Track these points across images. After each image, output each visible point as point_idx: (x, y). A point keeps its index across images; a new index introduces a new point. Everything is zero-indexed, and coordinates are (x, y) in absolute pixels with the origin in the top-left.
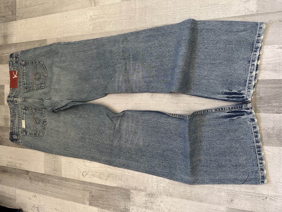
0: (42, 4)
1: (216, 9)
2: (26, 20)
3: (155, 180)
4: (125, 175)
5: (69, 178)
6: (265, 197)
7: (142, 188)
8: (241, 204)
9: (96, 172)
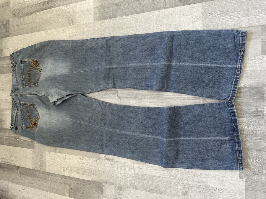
0: (30, 23)
1: (170, 28)
2: (17, 36)
3: (123, 175)
4: (98, 170)
5: (52, 173)
6: (214, 190)
7: (113, 182)
8: (194, 196)
9: (75, 168)
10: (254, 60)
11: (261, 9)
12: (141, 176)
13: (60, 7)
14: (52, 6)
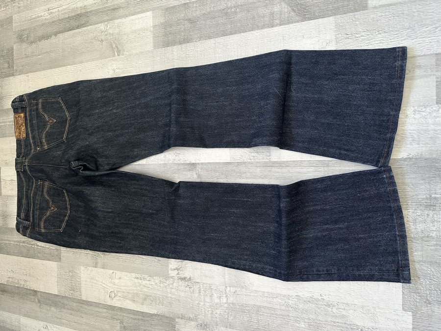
0: (48, 52)
2: (27, 75)
3: (208, 304)
4: (167, 297)
5: (92, 301)
6: (360, 330)
7: (192, 317)
9: (128, 293)
10: (423, 113)
11: (434, 26)
12: (238, 307)
13: (97, 26)
14: (83, 24)
